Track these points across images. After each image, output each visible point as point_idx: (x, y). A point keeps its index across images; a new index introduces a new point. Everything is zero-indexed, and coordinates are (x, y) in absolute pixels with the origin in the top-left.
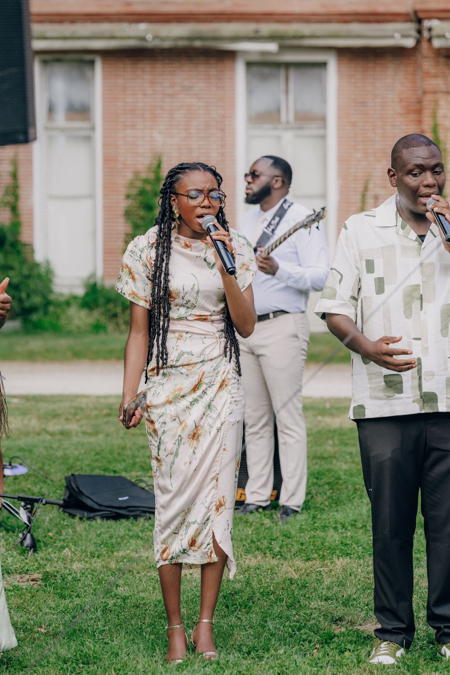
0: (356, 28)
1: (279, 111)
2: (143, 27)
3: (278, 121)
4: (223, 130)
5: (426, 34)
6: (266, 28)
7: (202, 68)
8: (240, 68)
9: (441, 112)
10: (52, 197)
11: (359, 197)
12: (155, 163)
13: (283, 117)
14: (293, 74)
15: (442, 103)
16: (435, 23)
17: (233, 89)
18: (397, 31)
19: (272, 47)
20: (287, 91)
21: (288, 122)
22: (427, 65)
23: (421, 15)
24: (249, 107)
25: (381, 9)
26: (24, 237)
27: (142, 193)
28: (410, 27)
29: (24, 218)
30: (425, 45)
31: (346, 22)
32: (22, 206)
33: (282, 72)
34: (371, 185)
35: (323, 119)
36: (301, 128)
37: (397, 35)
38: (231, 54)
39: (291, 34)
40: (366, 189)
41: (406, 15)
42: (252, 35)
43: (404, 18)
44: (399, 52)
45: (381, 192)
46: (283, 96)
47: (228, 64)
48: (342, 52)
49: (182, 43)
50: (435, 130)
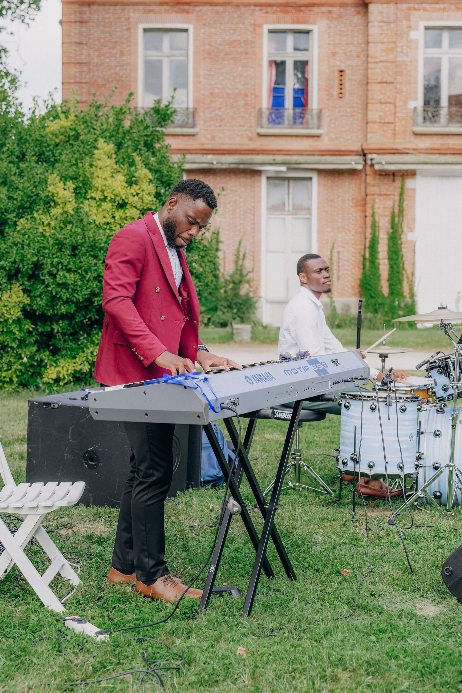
1: (284, 204)
2: (210, 157)
3: (284, 210)
4: (254, 215)
5: (369, 162)
6: (279, 158)
7: (242, 180)
8: (264, 180)
9: (376, 206)
11: (329, 252)
13: (287, 209)
14: (292, 183)
15: (377, 200)
16: (374, 156)
17: (260, 192)
18: (352, 160)
19: (283, 168)
20: (288, 194)
21: (289, 211)
22: (369, 179)
23: (366, 152)
24: (268, 202)
25: (343, 148)
28: (360, 159)
30: (368, 168)
31: (323, 155)
33: (286, 183)
34: (335, 246)
35: (309, 210)
36: (296, 214)
37: (353, 163)
38: (258, 173)
39: (294, 162)
40: (333, 248)
41: (357, 151)
42: (272, 162)
43: (356, 153)
44: (353, 172)
45: (341, 250)
46: (286, 196)
47: (257, 178)
48: (321, 172)
49: (232, 166)
50: (373, 215)
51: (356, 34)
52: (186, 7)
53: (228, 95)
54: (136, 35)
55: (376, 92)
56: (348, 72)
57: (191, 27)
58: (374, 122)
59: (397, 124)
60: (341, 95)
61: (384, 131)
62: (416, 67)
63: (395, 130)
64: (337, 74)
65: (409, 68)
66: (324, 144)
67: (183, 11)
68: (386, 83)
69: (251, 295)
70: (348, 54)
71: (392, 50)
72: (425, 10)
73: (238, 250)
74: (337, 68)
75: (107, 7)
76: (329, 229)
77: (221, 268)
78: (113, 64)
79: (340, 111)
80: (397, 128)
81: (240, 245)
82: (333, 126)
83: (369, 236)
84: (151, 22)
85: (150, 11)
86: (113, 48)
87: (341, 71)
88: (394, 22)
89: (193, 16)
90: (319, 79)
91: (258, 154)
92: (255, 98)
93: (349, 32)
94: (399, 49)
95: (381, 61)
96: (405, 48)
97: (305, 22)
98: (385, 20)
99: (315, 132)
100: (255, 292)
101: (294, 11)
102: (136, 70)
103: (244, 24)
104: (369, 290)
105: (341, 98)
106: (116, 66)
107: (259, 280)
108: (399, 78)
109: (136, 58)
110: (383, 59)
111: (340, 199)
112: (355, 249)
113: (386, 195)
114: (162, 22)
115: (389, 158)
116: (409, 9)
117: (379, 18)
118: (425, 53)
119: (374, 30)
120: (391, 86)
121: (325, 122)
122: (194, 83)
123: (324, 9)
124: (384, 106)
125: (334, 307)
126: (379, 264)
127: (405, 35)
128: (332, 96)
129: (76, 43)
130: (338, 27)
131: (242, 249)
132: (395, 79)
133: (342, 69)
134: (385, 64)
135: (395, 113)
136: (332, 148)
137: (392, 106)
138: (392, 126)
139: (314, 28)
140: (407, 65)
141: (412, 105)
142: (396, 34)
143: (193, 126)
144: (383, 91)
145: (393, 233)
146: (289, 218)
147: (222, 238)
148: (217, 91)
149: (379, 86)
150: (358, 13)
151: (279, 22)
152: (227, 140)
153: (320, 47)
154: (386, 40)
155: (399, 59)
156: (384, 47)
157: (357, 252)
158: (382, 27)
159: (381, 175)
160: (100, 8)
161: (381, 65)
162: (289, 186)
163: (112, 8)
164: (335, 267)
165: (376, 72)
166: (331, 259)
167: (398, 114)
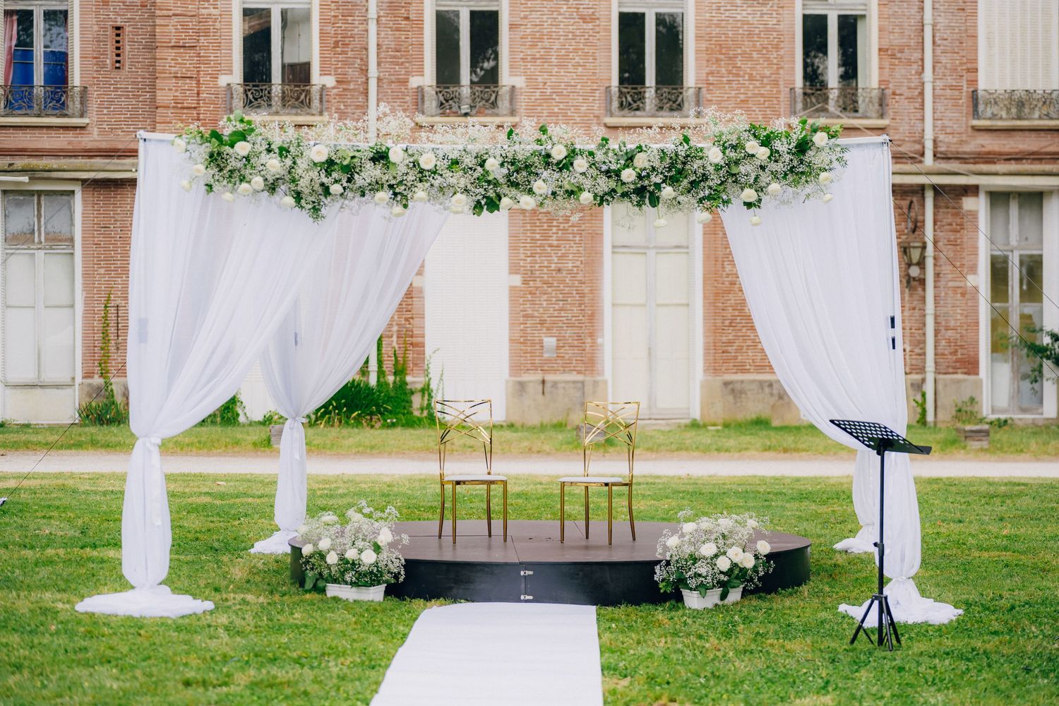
0: (99, 162)
1: (33, 232)
3: (32, 242)
6: (20, 163)
11: (102, 307)
13: (36, 240)
14: (44, 200)
18: (133, 165)
19: (24, 178)
20: (39, 216)
21: (40, 243)
24: (6, 229)
25: (121, 146)
31: (90, 157)
33: (35, 199)
34: (112, 297)
36: (51, 248)
37: (134, 170)
39: (42, 167)
40: (108, 300)
45: (122, 302)
46: (36, 220)
55: (168, 60)
56: (127, 29)
58: (166, 107)
59: (203, 110)
60: (118, 64)
61: (183, 121)
62: (230, 24)
63: (199, 119)
64: (111, 33)
65: (218, 25)
66: (93, 139)
68: (185, 47)
74: (110, 24)
76: (102, 271)
79: (116, 89)
80: (202, 116)
82: (105, 111)
87: (118, 28)
90: (83, 40)
95: (175, 15)
99: (77, 121)
105: (119, 68)
108: (203, 40)
110: (178, 11)
111: (119, 224)
120: (193, 52)
121: (93, 106)
124: (180, 82)
125: (111, 390)
128: (104, 66)
132: (198, 41)
133: (119, 24)
134: (181, 18)
135: (198, 94)
136: (104, 145)
137: (193, 83)
138: (196, 112)
140: (214, 20)
141: (223, 80)
144: (179, 59)
146: (40, 255)
149: (172, 52)
155: (203, 11)
161: (175, 19)
162: (39, 204)
164: (112, 330)
165: (169, 30)
166: (106, 317)
167: (203, 95)
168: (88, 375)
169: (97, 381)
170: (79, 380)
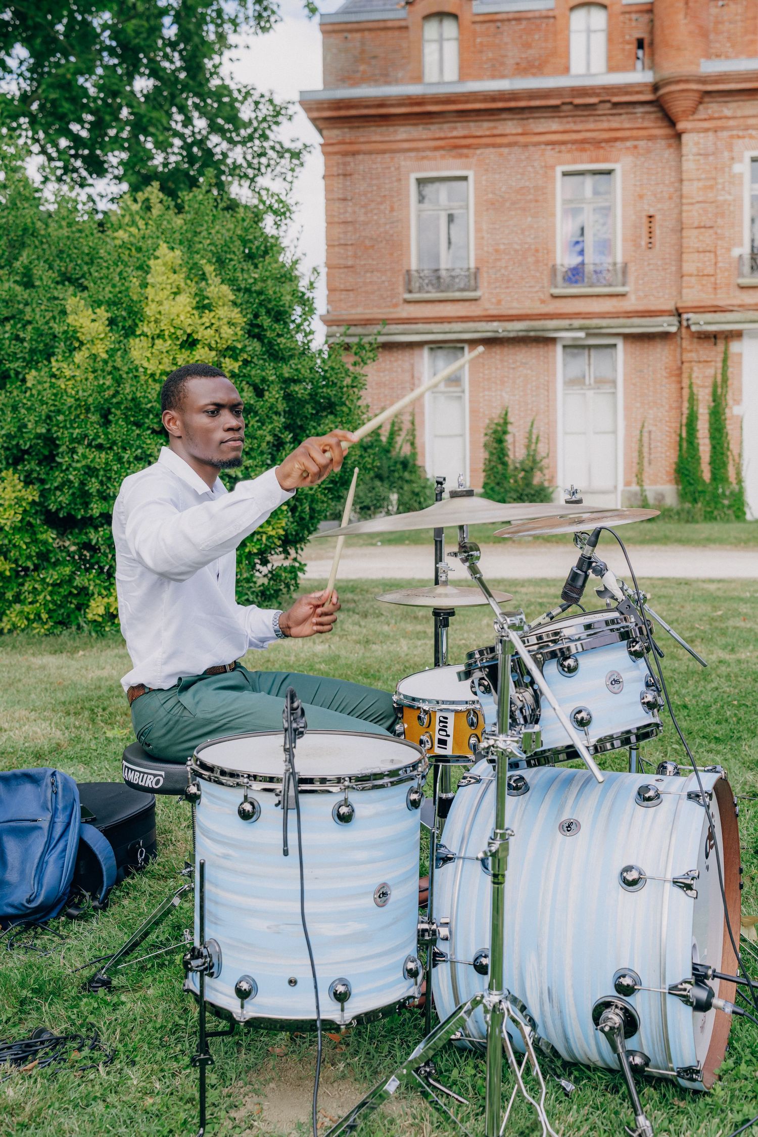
0: (636, 321)
1: (584, 377)
2: (495, 324)
3: (584, 384)
4: (548, 390)
5: (685, 323)
6: (577, 323)
7: (534, 350)
8: (559, 349)
9: (694, 375)
10: (436, 436)
11: (638, 432)
12: (504, 412)
13: (587, 382)
14: (593, 352)
15: (695, 369)
16: (690, 315)
17: (555, 363)
18: (664, 322)
19: (582, 334)
20: (589, 365)
21: (590, 384)
22: (685, 344)
23: (681, 311)
24: (564, 375)
25: (653, 308)
26: (419, 462)
27: (495, 432)
28: (674, 320)
29: (418, 450)
30: (684, 330)
31: (629, 317)
32: (418, 442)
33: (586, 351)
34: (646, 424)
35: (614, 382)
36: (598, 388)
37: (665, 325)
38: (553, 340)
39: (594, 326)
40: (643, 426)
41: (670, 311)
42: (567, 327)
43: (669, 313)
44: (665, 336)
45: (654, 429)
46: (587, 367)
47: (551, 347)
48: (627, 337)
49: (521, 334)
50: (690, 386)
51: (667, 171)
52: (465, 151)
53: (516, 251)
54: (408, 185)
55: (692, 239)
56: (658, 217)
57: (470, 174)
58: (691, 275)
59: (719, 276)
60: (650, 245)
61: (703, 285)
62: (741, 207)
63: (716, 284)
64: (645, 220)
65: (732, 208)
66: (631, 303)
67: (461, 156)
68: (705, 227)
69: (546, 484)
70: (658, 196)
71: (711, 187)
72: (751, 137)
73: (530, 433)
74: (645, 214)
75: (373, 156)
76: (638, 405)
77: (511, 454)
78: (382, 221)
79: (649, 264)
80: (718, 282)
81: (532, 426)
82: (641, 282)
83: (686, 411)
84: (425, 170)
85: (423, 158)
86: (381, 203)
87: (650, 217)
88: (713, 154)
89: (473, 160)
90: (624, 227)
91: (552, 319)
92: (548, 253)
93: (660, 170)
94: (720, 187)
95: (698, 202)
96: (727, 184)
97: (606, 160)
98: (702, 152)
99: (620, 289)
100: (551, 480)
101: (592, 148)
102: (409, 228)
103: (533, 166)
104: (687, 475)
105: (650, 248)
106: (386, 224)
107: (555, 467)
108: (720, 221)
109: (408, 214)
110: (700, 199)
111: (651, 369)
112: (670, 427)
113: (707, 362)
114: (437, 169)
115: (709, 317)
116: (732, 137)
117: (695, 150)
118: (752, 190)
119: (689, 165)
120: (711, 231)
121: (631, 278)
122: (476, 238)
123: (629, 144)
124: (702, 255)
125: (646, 496)
126: (698, 444)
127: (727, 170)
128: (640, 247)
129: (339, 199)
130: (646, 165)
131: (535, 431)
132: (716, 222)
133: (651, 213)
134: (703, 205)
135: (716, 264)
136: (641, 308)
137: (712, 255)
138: (712, 279)
139: (617, 167)
140: (730, 205)
141: (736, 252)
142: (716, 168)
143: (475, 289)
144: (701, 238)
145: (715, 407)
146: (590, 393)
147: (511, 419)
148: (502, 247)
149: (696, 232)
150: (670, 146)
151: (574, 162)
152: (515, 304)
153: (624, 189)
154: (703, 176)
155: (721, 198)
156: (701, 184)
157: (672, 431)
158: (698, 160)
159: (699, 338)
160: (366, 157)
161: (698, 206)
162: (589, 356)
163: (379, 158)
164: (645, 450)
165: (693, 214)
166: (641, 440)
167: (720, 265)
168: (627, 484)
169: (635, 488)
170: (621, 487)
